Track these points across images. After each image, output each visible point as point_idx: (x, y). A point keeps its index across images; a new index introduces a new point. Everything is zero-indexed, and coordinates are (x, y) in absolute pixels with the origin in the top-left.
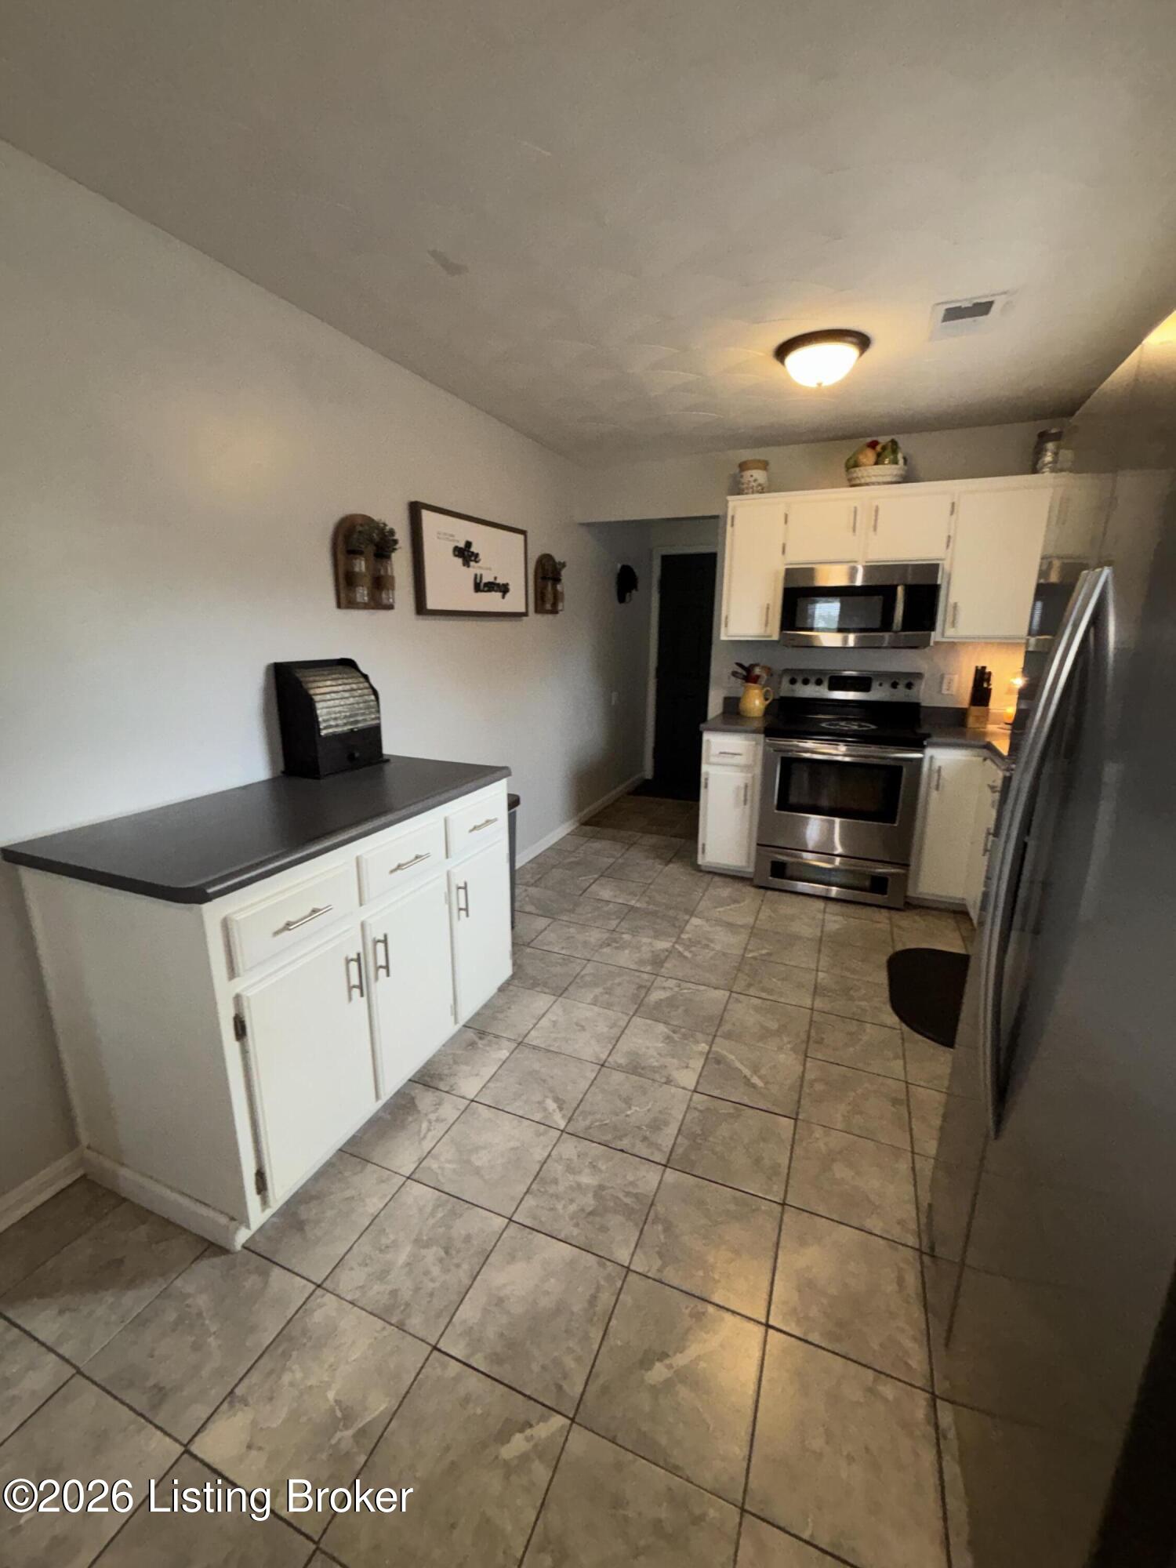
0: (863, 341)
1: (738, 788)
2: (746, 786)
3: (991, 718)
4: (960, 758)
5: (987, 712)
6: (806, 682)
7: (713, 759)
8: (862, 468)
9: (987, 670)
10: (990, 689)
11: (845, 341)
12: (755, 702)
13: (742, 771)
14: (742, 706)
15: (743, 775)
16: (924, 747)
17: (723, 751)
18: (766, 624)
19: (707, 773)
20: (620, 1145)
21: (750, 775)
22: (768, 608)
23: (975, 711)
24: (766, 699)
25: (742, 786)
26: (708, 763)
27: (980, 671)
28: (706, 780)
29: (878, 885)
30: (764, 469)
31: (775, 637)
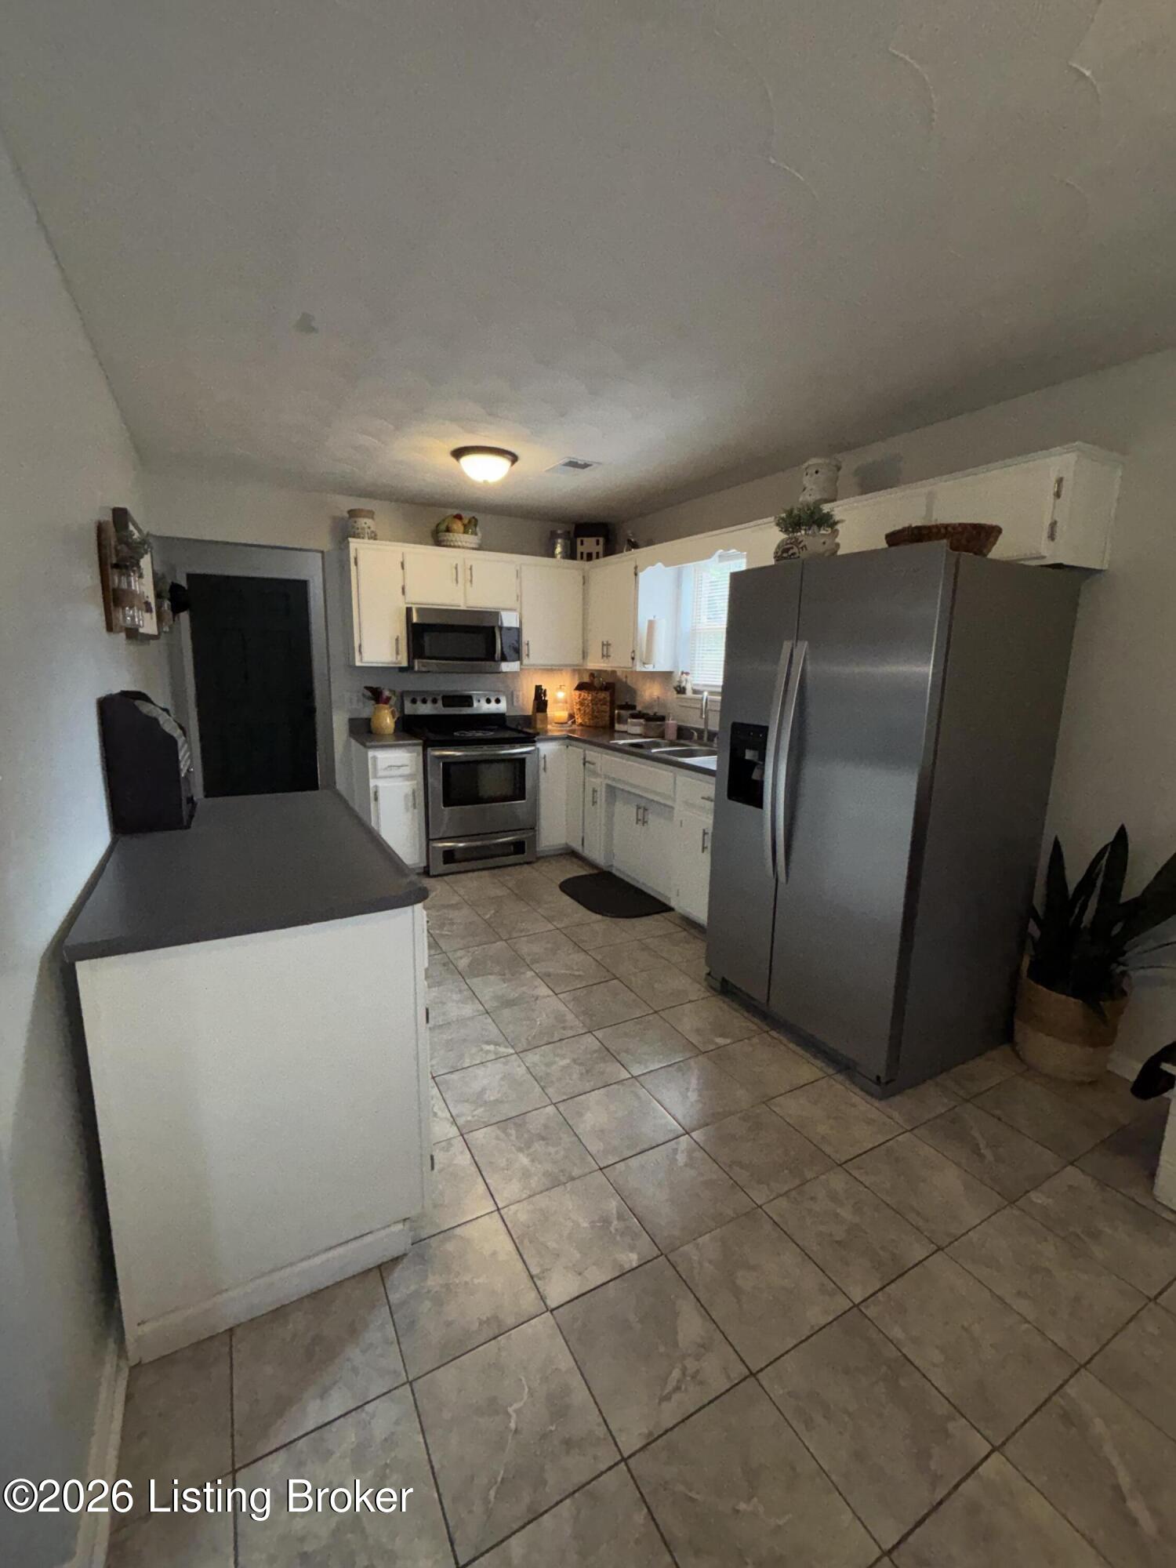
0: (514, 458)
1: (406, 796)
2: (414, 793)
3: (549, 719)
4: (554, 747)
5: (546, 716)
6: (424, 701)
7: (381, 773)
8: (451, 534)
9: (543, 688)
10: (547, 701)
11: (504, 457)
12: (387, 720)
13: (408, 780)
14: (374, 724)
15: (408, 783)
16: (534, 742)
17: (390, 764)
18: (397, 653)
19: (376, 787)
20: (556, 1038)
21: (415, 782)
22: (397, 640)
23: (540, 715)
24: (394, 717)
25: (410, 793)
26: (375, 777)
27: (538, 689)
28: (376, 793)
29: (519, 847)
30: (373, 518)
31: (405, 664)
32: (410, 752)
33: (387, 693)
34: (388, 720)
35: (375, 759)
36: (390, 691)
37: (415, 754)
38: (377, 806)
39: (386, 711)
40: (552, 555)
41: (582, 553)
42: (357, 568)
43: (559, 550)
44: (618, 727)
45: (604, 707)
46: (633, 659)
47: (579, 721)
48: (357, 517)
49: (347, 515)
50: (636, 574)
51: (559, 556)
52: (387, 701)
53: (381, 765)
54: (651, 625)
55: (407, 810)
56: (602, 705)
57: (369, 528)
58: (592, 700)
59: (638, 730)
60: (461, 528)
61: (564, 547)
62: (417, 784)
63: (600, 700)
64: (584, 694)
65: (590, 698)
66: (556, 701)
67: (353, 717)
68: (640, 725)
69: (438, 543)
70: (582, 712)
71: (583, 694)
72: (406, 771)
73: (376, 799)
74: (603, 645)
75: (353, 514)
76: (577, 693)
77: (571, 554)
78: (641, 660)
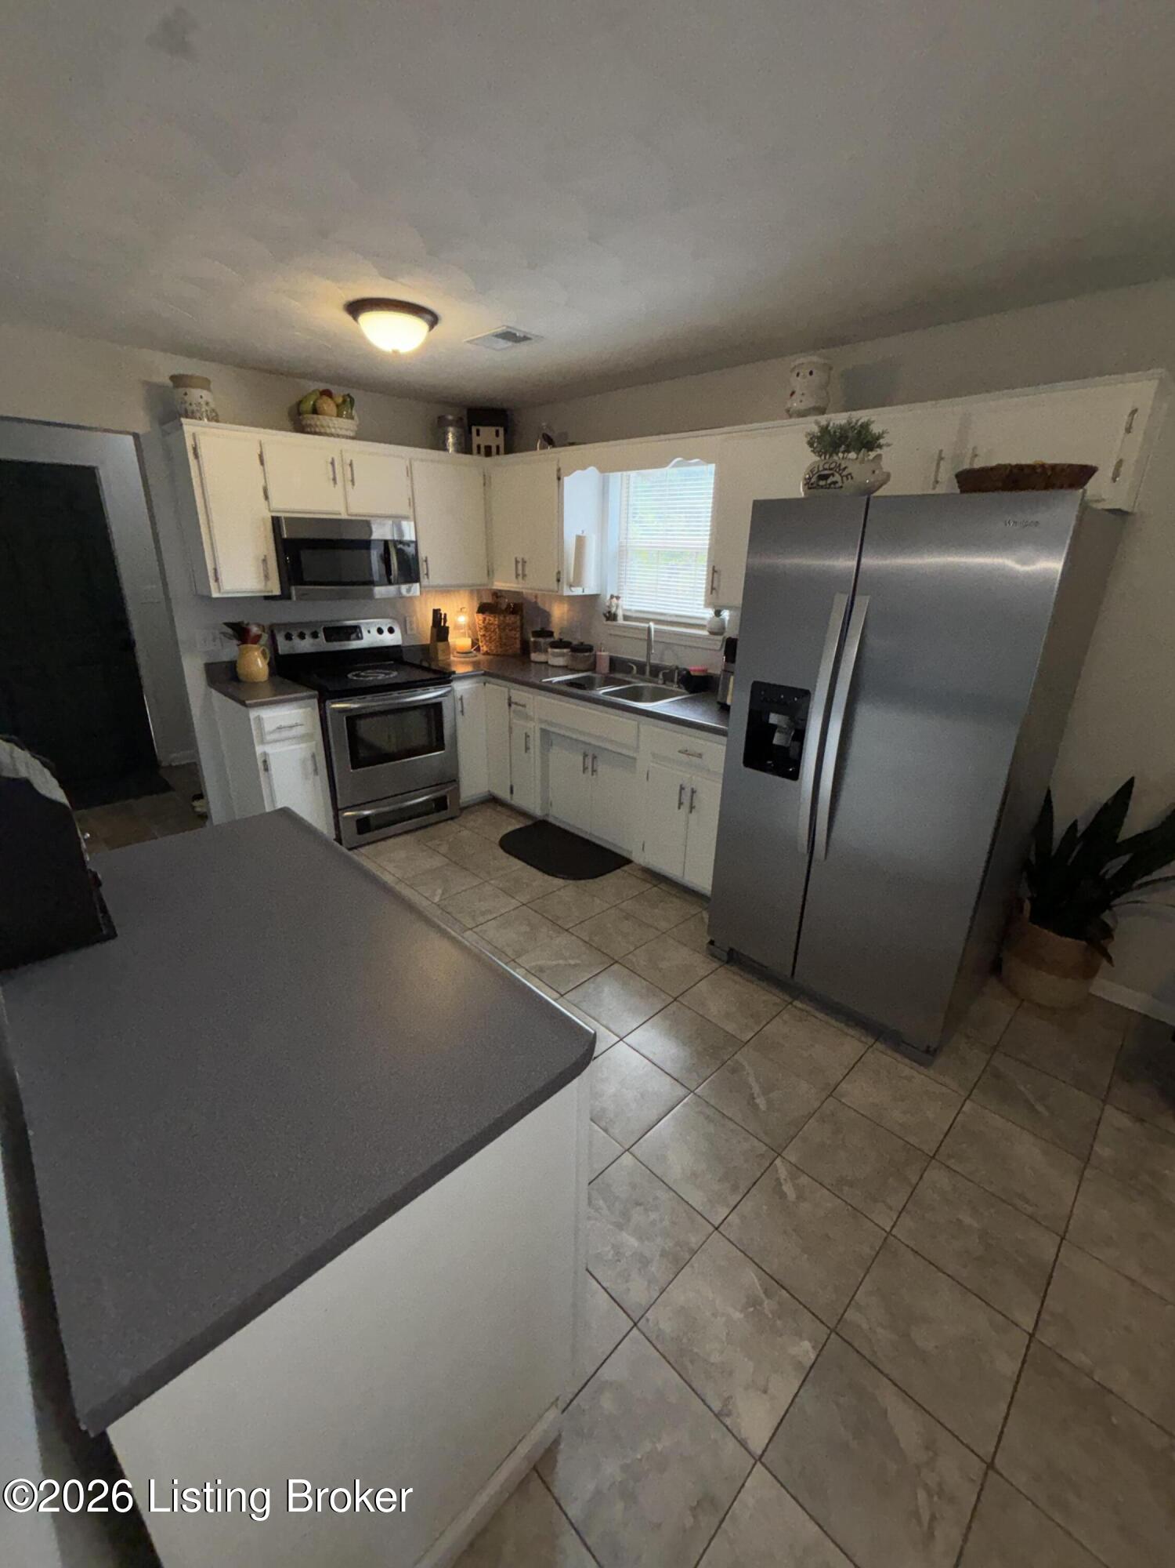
1: (304, 762)
2: (313, 756)
3: (451, 649)
5: (448, 644)
6: (302, 636)
7: (269, 738)
9: (443, 612)
10: (448, 628)
12: (257, 664)
13: (304, 742)
16: (449, 682)
17: (279, 725)
18: (267, 577)
19: (265, 754)
22: (265, 561)
24: (265, 658)
25: (309, 756)
26: (263, 742)
27: (436, 612)
28: (265, 762)
29: (440, 804)
30: (209, 389)
31: (277, 592)
32: (301, 707)
33: (255, 630)
34: (260, 663)
35: (259, 719)
36: (258, 625)
37: (309, 709)
38: (269, 778)
39: (256, 654)
40: (443, 447)
41: (479, 447)
42: (198, 462)
43: (451, 439)
44: (534, 656)
45: (513, 632)
46: (558, 580)
47: (484, 649)
48: (186, 386)
49: (170, 383)
50: (559, 479)
51: (451, 449)
52: (256, 640)
53: (268, 726)
54: (580, 541)
55: (307, 778)
56: (510, 630)
57: (207, 404)
58: (499, 626)
59: (560, 661)
60: (334, 410)
61: (458, 438)
62: (316, 745)
63: (508, 625)
64: (490, 618)
65: (496, 623)
66: (457, 627)
67: (211, 660)
68: (563, 655)
69: (300, 428)
70: (487, 638)
71: (487, 618)
72: (300, 731)
73: (266, 769)
74: (517, 562)
75: (178, 380)
76: (481, 616)
77: (465, 447)
78: (567, 584)
